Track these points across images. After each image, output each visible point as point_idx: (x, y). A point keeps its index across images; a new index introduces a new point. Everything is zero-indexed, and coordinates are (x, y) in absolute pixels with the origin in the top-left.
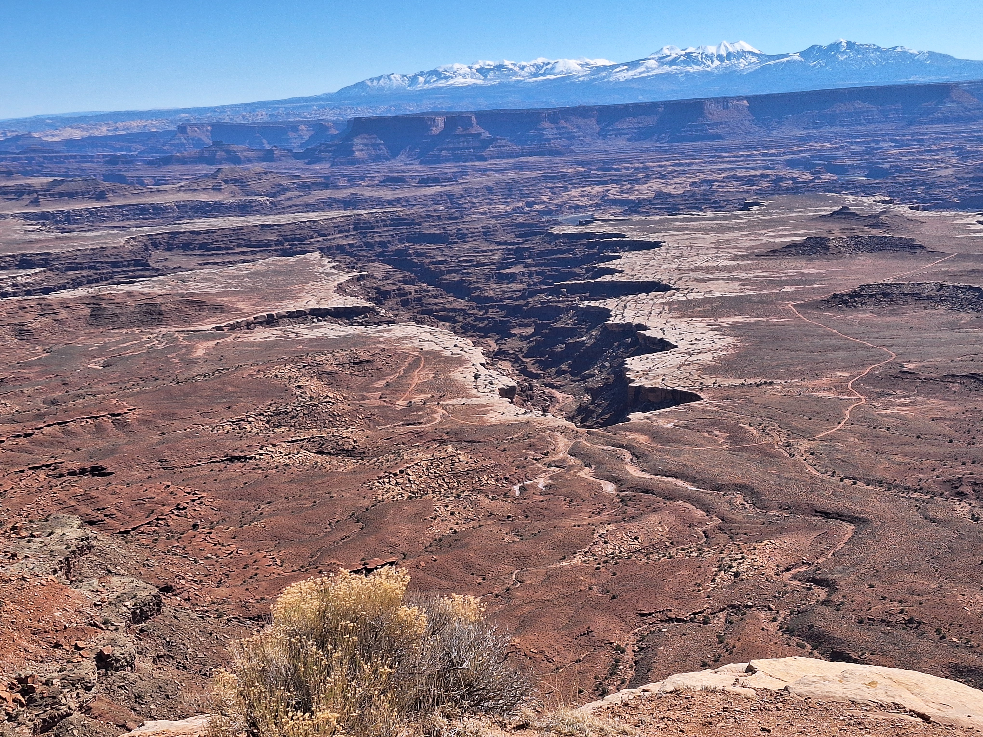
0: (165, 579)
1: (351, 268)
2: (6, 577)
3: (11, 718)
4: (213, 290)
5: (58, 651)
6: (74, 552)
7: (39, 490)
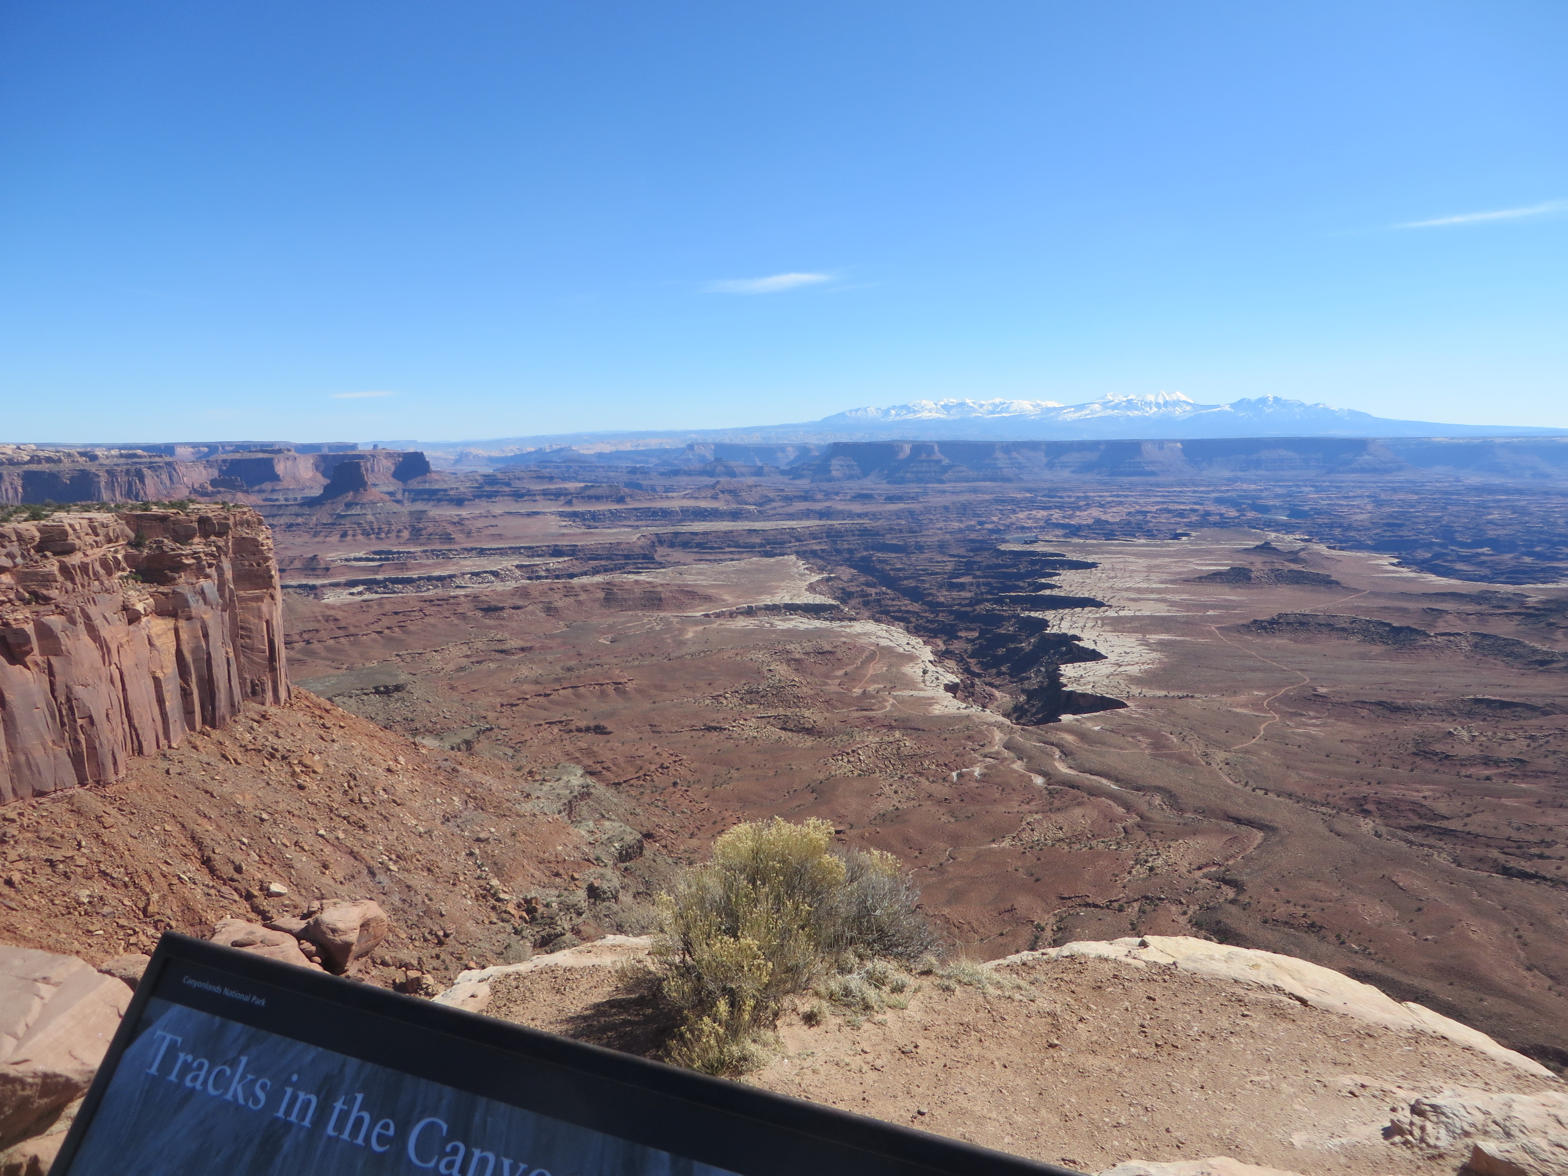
0: (648, 826)
1: (821, 570)
2: (521, 812)
3: (517, 932)
4: (704, 583)
5: (558, 880)
6: (576, 797)
7: (552, 742)
